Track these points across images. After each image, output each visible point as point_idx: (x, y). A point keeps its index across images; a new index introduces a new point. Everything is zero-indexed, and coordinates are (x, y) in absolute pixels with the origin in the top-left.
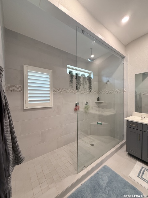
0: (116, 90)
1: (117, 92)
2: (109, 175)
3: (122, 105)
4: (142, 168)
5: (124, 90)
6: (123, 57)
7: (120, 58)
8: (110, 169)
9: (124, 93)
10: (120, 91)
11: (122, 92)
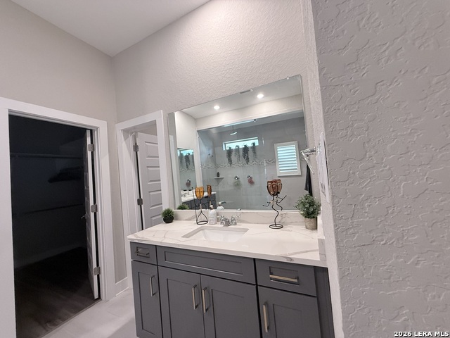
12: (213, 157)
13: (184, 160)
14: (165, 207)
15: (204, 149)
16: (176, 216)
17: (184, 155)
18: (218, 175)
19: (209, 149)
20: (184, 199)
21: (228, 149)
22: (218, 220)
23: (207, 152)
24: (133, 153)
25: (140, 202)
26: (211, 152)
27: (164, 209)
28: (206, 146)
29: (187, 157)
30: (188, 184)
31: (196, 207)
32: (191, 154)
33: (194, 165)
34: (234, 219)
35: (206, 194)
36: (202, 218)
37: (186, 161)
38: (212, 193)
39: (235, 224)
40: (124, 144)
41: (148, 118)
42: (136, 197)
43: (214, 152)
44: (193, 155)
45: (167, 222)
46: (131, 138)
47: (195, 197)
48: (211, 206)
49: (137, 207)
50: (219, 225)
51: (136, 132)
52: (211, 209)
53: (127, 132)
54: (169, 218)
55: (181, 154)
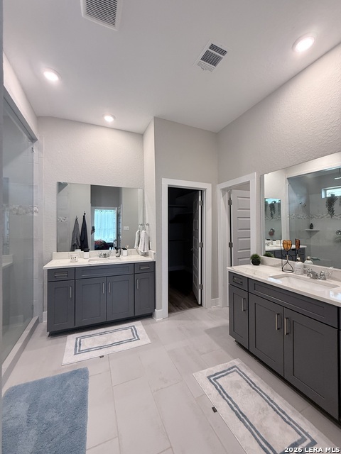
0: (14, 206)
1: (15, 212)
2: (26, 395)
3: (30, 241)
4: (77, 339)
5: (35, 209)
6: (33, 139)
7: (25, 136)
8: (24, 384)
9: (35, 214)
10: (24, 211)
11: (31, 214)
12: (306, 207)
13: (269, 208)
14: (253, 251)
15: (294, 197)
16: (263, 261)
17: (269, 203)
18: (311, 226)
19: (301, 197)
20: (268, 248)
21: (329, 196)
22: (305, 272)
23: (297, 199)
24: (228, 206)
25: (231, 245)
26: (303, 201)
27: (252, 254)
28: (297, 194)
29: (272, 206)
30: (272, 233)
31: (283, 257)
32: (277, 202)
33: (280, 214)
34: (324, 275)
35: (294, 246)
36: (288, 267)
37: (271, 210)
38: (301, 246)
39: (325, 279)
40: (222, 200)
41: (243, 179)
42: (228, 241)
43: (308, 201)
44: (279, 204)
45: (254, 265)
46: (227, 194)
47: (283, 248)
48: (299, 258)
49: (228, 249)
50: (305, 276)
51: (231, 190)
52: (298, 261)
53: (224, 190)
54: (256, 261)
55: (266, 202)
